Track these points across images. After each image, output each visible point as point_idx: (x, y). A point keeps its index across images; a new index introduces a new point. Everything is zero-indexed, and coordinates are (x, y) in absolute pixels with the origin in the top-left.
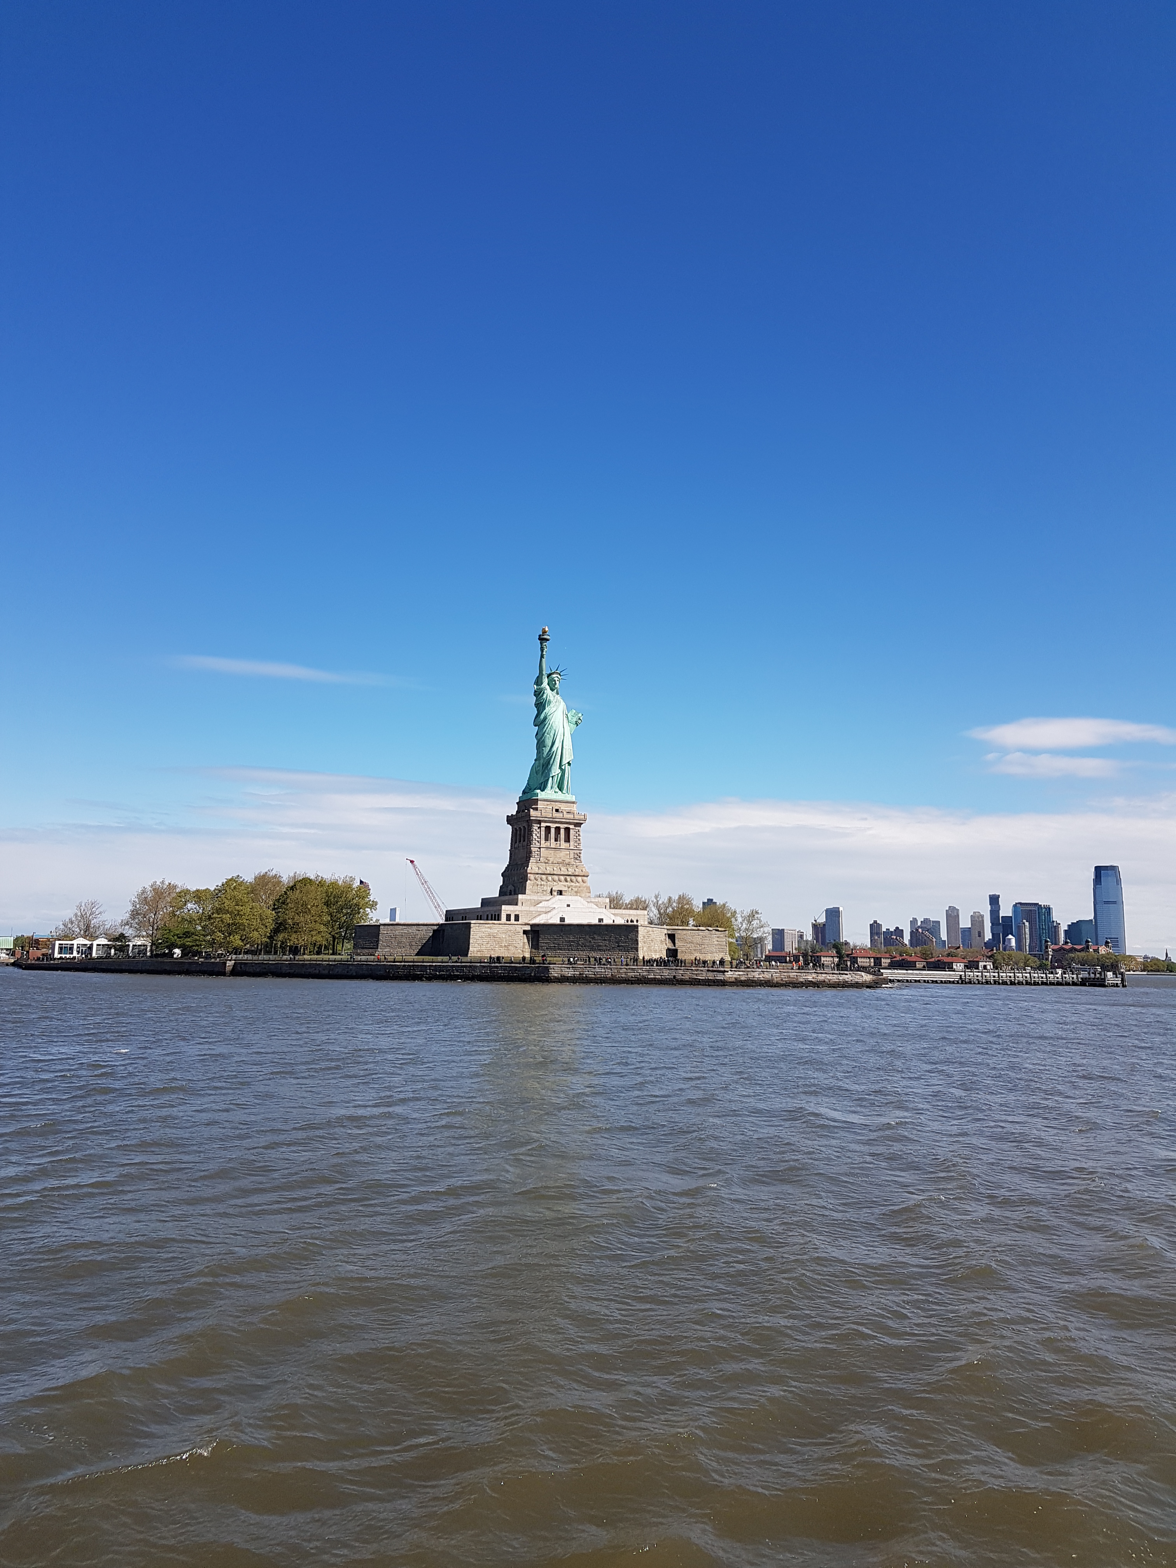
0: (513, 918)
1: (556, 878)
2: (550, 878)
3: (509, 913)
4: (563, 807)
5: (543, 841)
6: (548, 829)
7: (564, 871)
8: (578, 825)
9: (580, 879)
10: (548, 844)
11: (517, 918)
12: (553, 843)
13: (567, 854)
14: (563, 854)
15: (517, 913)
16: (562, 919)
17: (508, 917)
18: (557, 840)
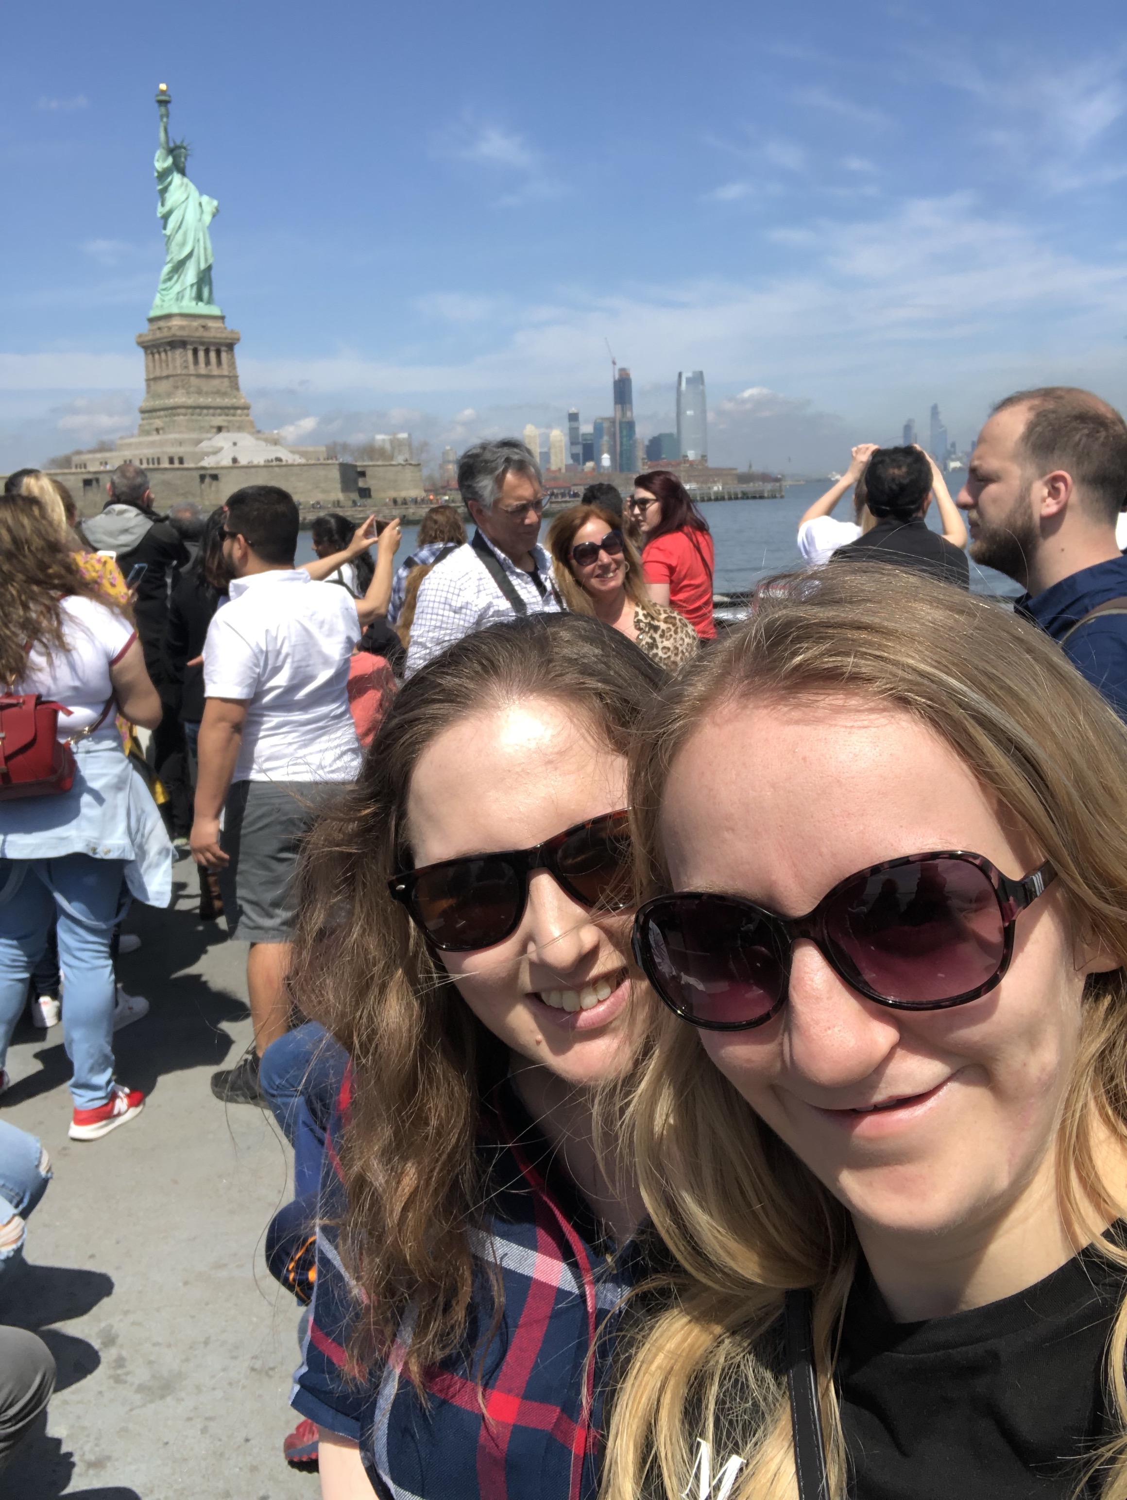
0: (176, 461)
1: (211, 411)
2: (205, 411)
3: (170, 455)
4: (211, 324)
5: (191, 367)
6: (195, 352)
7: (219, 401)
8: (230, 347)
9: (239, 412)
10: (197, 369)
11: (181, 461)
12: (202, 369)
13: (221, 382)
14: (216, 382)
15: (181, 455)
16: (235, 460)
17: (171, 461)
18: (208, 363)
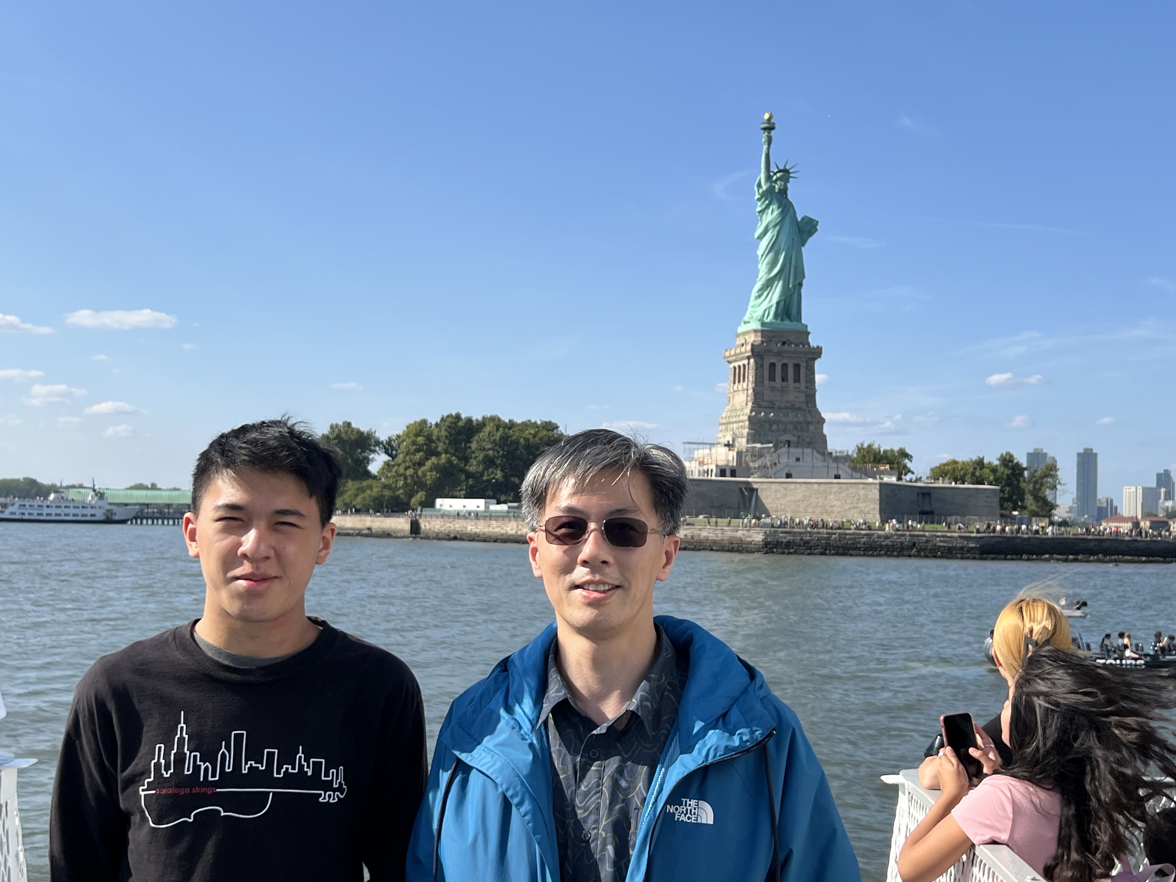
0: (728, 473)
1: (782, 426)
2: (775, 426)
4: (791, 339)
5: (766, 382)
6: (773, 365)
7: (792, 416)
8: (811, 361)
9: (812, 426)
10: (773, 384)
12: (779, 384)
13: (796, 397)
14: (791, 397)
16: (789, 476)
18: (784, 379)
